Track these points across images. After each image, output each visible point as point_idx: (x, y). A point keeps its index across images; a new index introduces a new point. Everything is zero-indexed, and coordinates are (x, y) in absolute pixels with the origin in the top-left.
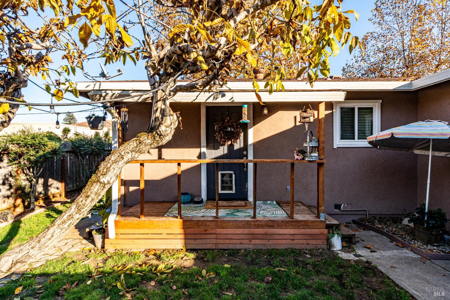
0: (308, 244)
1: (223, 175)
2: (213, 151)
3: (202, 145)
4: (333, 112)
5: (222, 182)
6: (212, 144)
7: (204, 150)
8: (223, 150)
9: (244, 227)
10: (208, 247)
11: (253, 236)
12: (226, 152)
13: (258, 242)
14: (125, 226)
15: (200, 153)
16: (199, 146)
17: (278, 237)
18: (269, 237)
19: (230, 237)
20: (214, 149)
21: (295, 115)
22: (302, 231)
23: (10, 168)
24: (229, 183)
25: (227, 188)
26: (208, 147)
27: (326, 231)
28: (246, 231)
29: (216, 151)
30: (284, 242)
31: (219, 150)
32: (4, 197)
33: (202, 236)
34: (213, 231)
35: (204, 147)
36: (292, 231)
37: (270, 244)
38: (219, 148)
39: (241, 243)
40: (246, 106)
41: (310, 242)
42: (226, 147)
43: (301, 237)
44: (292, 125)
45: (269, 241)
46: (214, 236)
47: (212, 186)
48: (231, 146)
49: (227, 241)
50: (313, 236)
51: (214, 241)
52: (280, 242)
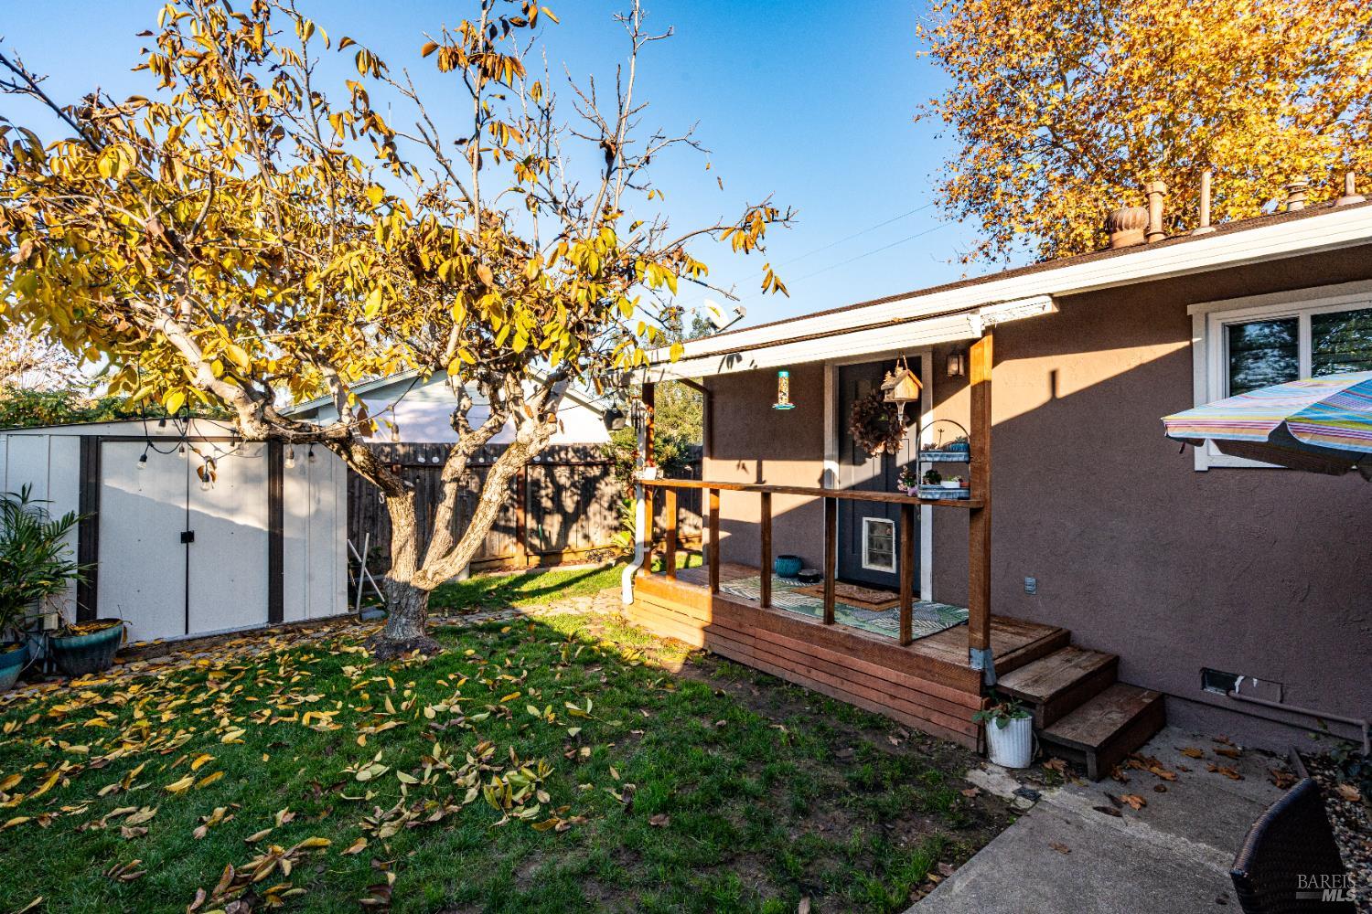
0: (929, 720)
1: (872, 527)
2: (853, 468)
3: (826, 454)
4: (1191, 344)
5: (871, 540)
6: (848, 453)
7: (831, 465)
8: (872, 468)
9: (801, 636)
10: (741, 659)
11: (814, 662)
12: (878, 471)
13: (823, 677)
14: (647, 589)
15: (824, 473)
16: (821, 458)
17: (862, 679)
18: (843, 674)
19: (775, 650)
20: (854, 464)
21: (1052, 368)
22: (916, 681)
23: (619, 486)
24: (885, 546)
25: (881, 559)
26: (840, 460)
27: (978, 701)
28: (803, 646)
29: (857, 468)
30: (873, 695)
31: (864, 466)
32: (611, 529)
33: (735, 636)
34: (751, 631)
35: (831, 458)
36: (893, 675)
37: (845, 692)
38: (865, 462)
39: (793, 671)
40: (784, 374)
41: (935, 717)
42: (878, 460)
43: (912, 696)
44: (1043, 396)
45: (842, 683)
46: (750, 641)
47: (849, 549)
48: (888, 459)
49: (771, 658)
50: (941, 704)
51: (750, 650)
52: (865, 692)
